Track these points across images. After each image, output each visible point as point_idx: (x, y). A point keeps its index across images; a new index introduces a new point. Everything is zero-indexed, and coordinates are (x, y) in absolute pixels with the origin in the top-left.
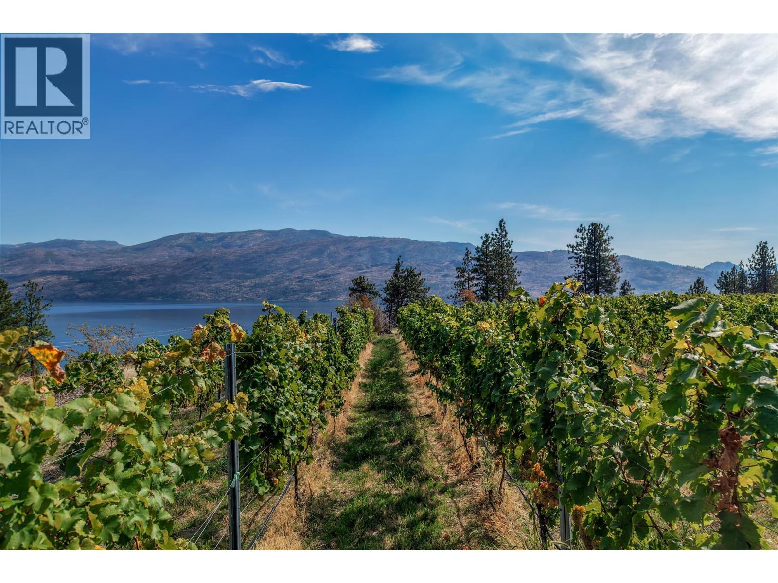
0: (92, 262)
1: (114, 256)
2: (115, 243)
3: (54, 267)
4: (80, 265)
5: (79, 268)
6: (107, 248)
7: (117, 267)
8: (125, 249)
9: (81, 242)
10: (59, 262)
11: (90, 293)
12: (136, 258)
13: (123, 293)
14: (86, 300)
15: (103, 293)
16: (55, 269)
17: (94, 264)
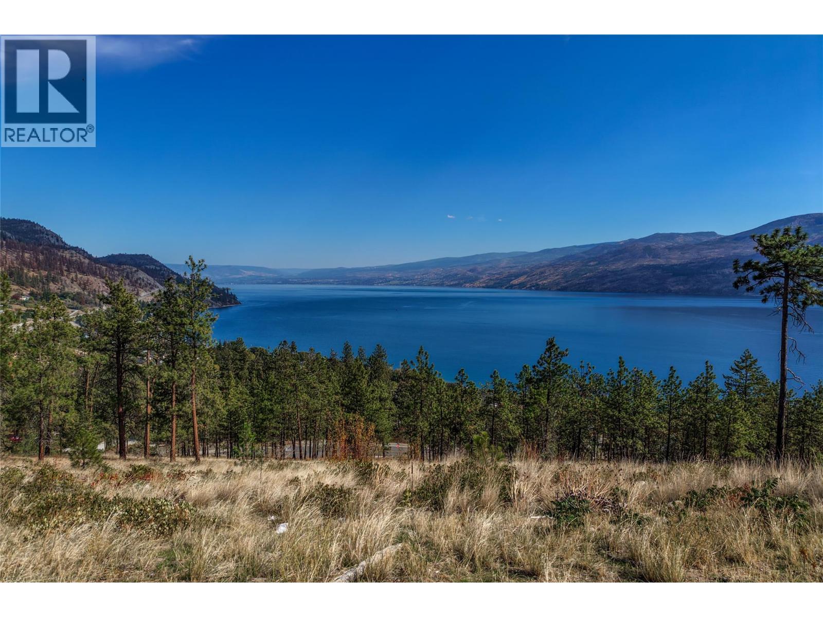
0: (687, 255)
1: (710, 247)
2: (714, 234)
3: (651, 261)
4: (675, 259)
5: (674, 262)
6: (705, 239)
7: (712, 259)
8: (723, 239)
9: (678, 235)
10: (656, 256)
11: (682, 287)
12: (735, 249)
13: (715, 288)
14: (677, 293)
15: (695, 287)
16: (652, 263)
17: (689, 256)
